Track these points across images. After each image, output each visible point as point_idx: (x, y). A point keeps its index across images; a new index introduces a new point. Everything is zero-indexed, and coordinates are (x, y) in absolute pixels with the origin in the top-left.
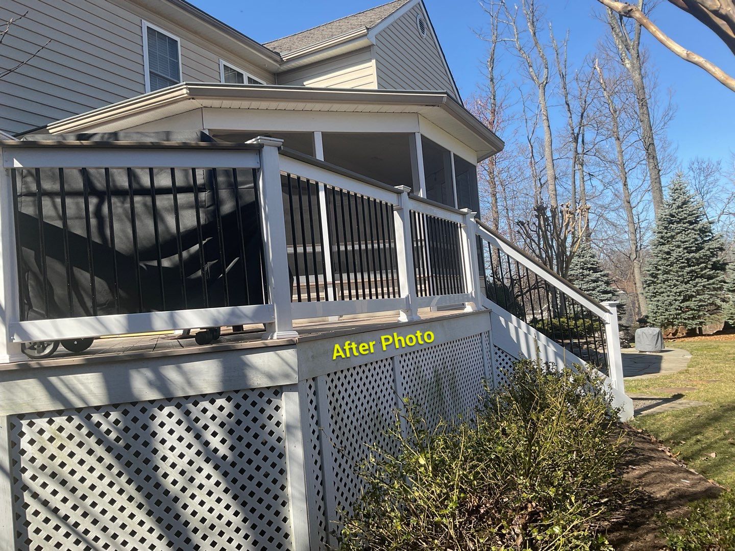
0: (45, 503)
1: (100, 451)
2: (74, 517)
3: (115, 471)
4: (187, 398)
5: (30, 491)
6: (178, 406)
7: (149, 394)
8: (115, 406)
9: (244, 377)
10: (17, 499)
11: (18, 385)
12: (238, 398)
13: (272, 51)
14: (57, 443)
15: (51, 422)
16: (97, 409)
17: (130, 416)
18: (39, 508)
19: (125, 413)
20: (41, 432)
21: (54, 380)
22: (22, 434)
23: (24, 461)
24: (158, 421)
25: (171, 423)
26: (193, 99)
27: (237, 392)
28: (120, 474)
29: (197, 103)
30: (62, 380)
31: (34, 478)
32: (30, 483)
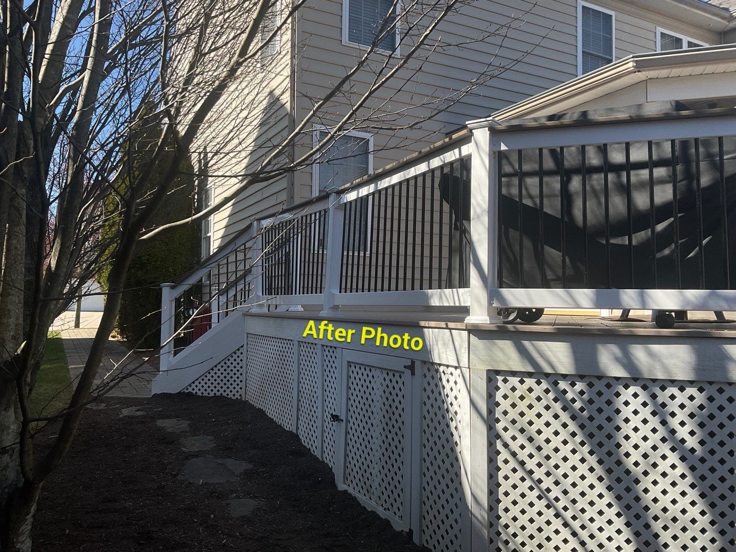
0: (514, 454)
1: (565, 417)
2: (539, 474)
3: (578, 439)
4: (654, 381)
5: (502, 440)
6: (645, 388)
7: (616, 371)
8: (582, 377)
10: (491, 444)
11: (495, 344)
12: (712, 390)
13: (718, 7)
14: (527, 402)
15: (522, 382)
16: (564, 377)
17: (595, 389)
18: (510, 458)
19: (590, 385)
20: (514, 389)
21: (527, 344)
22: (498, 388)
23: (498, 414)
24: (622, 399)
25: (635, 404)
26: (639, 71)
27: (711, 383)
28: (582, 444)
30: (533, 345)
31: (506, 429)
32: (502, 433)
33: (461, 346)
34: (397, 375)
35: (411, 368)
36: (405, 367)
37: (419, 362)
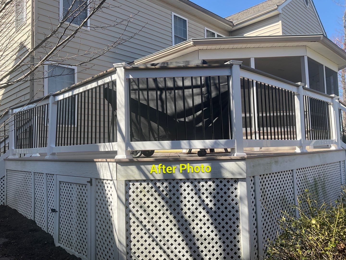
0: (138, 219)
1: (159, 199)
2: (149, 226)
3: (165, 208)
4: (195, 179)
5: (132, 213)
6: (192, 183)
7: (180, 176)
8: (166, 180)
9: (220, 173)
10: (127, 215)
11: (129, 168)
12: (218, 182)
13: (229, 21)
14: (143, 193)
15: (141, 184)
16: (159, 180)
17: (172, 185)
18: (136, 220)
19: (170, 183)
20: (137, 188)
21: (142, 167)
22: (130, 188)
23: (130, 200)
24: (183, 188)
25: (188, 190)
26: (195, 46)
27: (217, 179)
28: (167, 210)
29: (196, 48)
30: (145, 167)
31: (134, 207)
32: (132, 209)
33: (113, 170)
34: (84, 186)
35: (90, 182)
36: (87, 182)
37: (94, 179)
